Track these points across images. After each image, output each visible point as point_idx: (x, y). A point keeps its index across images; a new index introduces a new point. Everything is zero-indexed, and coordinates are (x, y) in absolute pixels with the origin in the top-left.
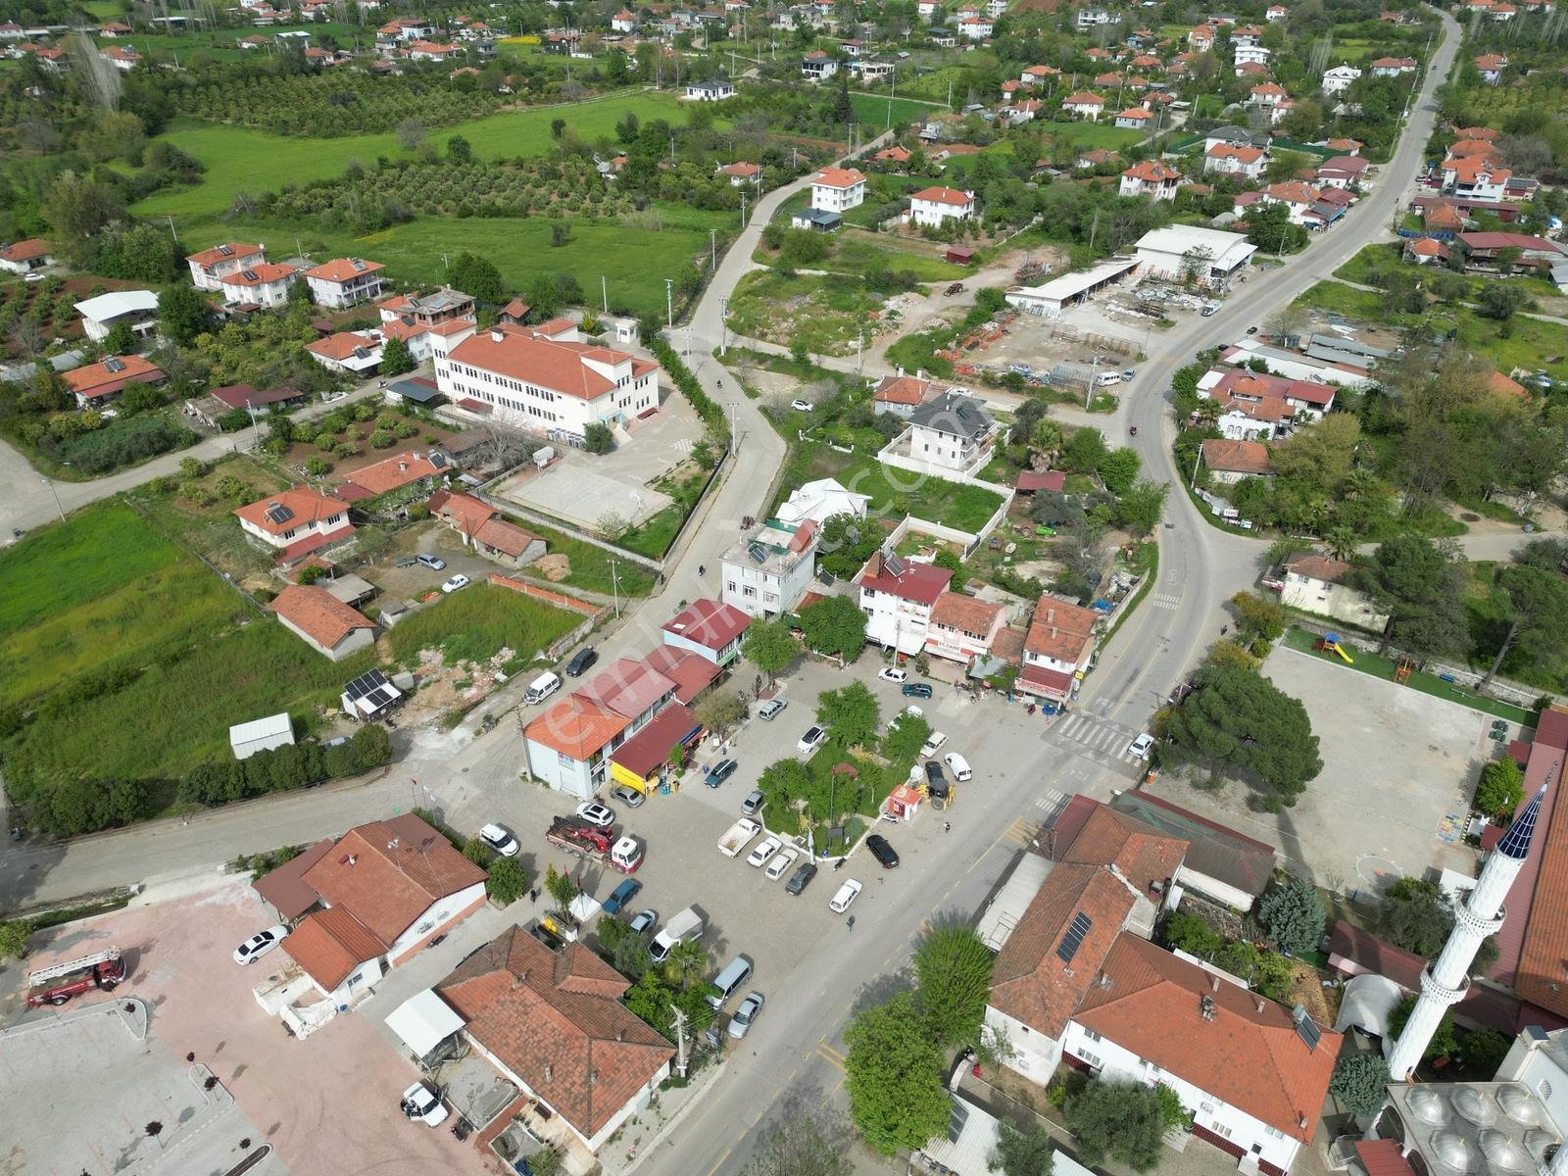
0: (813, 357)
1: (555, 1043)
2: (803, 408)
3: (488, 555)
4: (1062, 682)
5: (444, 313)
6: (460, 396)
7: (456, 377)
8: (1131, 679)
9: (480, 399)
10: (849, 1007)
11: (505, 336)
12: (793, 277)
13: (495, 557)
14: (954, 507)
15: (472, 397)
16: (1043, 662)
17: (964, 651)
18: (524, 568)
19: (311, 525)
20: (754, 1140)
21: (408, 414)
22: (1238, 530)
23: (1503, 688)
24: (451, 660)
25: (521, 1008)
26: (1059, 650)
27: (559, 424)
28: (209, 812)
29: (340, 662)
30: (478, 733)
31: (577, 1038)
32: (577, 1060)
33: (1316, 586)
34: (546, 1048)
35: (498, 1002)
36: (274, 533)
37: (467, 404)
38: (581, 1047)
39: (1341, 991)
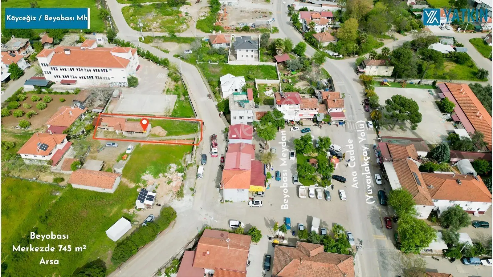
0: (176, 34)
1: (326, 272)
2: (189, 52)
3: (130, 135)
4: (342, 114)
5: (21, 48)
6: (59, 80)
7: (54, 73)
8: (351, 108)
9: (70, 79)
10: (370, 224)
11: (70, 51)
12: (141, 6)
13: (135, 135)
14: (262, 73)
15: (65, 79)
16: (334, 110)
17: (311, 115)
18: (148, 136)
19: (56, 147)
20: (382, 268)
21: (41, 92)
22: (339, 58)
23: (425, 82)
24: (156, 175)
25: (308, 268)
26: (338, 106)
27: (111, 80)
28: (125, 263)
29: (115, 192)
30: (193, 195)
31: (332, 267)
32: (337, 273)
33: (374, 68)
34: (325, 274)
35: (299, 269)
36: (44, 156)
37: (63, 82)
38: (335, 269)
39: (456, 166)
